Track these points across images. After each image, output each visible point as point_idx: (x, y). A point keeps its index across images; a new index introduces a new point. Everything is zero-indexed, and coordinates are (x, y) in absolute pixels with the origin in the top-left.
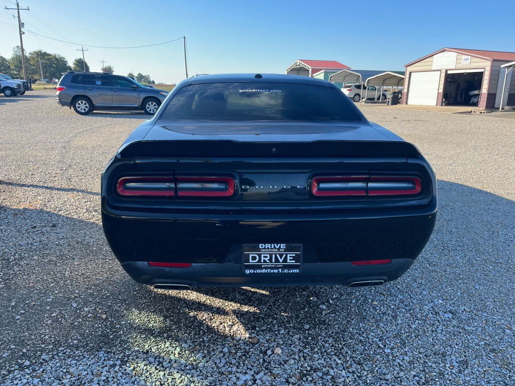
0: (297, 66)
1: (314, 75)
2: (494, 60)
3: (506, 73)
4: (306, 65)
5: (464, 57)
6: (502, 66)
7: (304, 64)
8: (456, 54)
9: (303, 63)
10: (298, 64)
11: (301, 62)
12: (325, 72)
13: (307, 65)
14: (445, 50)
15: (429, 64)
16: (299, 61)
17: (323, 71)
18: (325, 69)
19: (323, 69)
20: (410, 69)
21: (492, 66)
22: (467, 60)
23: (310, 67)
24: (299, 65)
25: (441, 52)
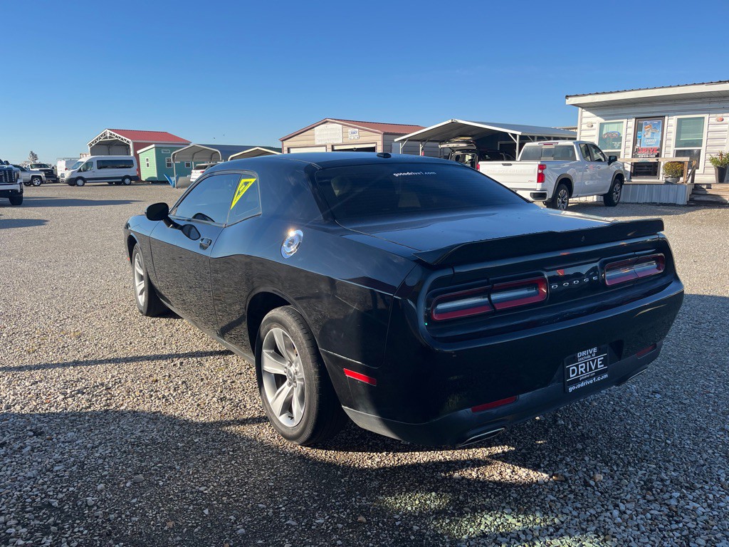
0: (106, 138)
1: (138, 152)
2: (385, 134)
3: (401, 147)
4: (122, 137)
5: (350, 130)
6: (396, 140)
7: (118, 135)
8: (341, 126)
9: (116, 134)
10: (108, 135)
11: (113, 133)
12: (156, 147)
13: (124, 138)
14: (326, 122)
15: (309, 137)
16: (108, 131)
17: (153, 146)
18: (155, 144)
19: (152, 144)
20: (287, 144)
21: (384, 141)
22: (354, 133)
23: (129, 140)
24: (110, 137)
25: (322, 124)
